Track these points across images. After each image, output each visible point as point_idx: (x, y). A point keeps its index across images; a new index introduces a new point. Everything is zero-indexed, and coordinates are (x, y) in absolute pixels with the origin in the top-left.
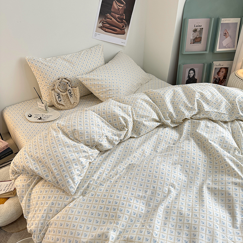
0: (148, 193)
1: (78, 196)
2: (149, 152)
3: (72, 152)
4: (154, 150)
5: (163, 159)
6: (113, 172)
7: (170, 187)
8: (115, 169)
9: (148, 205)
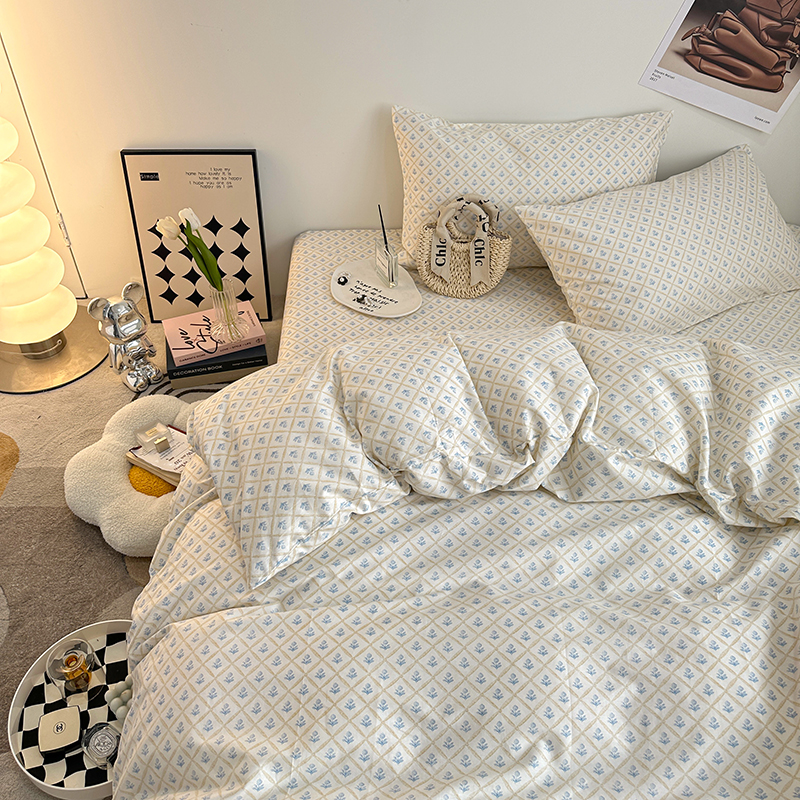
0: (450, 719)
1: (266, 600)
2: (573, 577)
3: (315, 461)
4: (596, 579)
5: (593, 629)
6: (403, 582)
7: (543, 744)
8: (414, 577)
9: (426, 756)
